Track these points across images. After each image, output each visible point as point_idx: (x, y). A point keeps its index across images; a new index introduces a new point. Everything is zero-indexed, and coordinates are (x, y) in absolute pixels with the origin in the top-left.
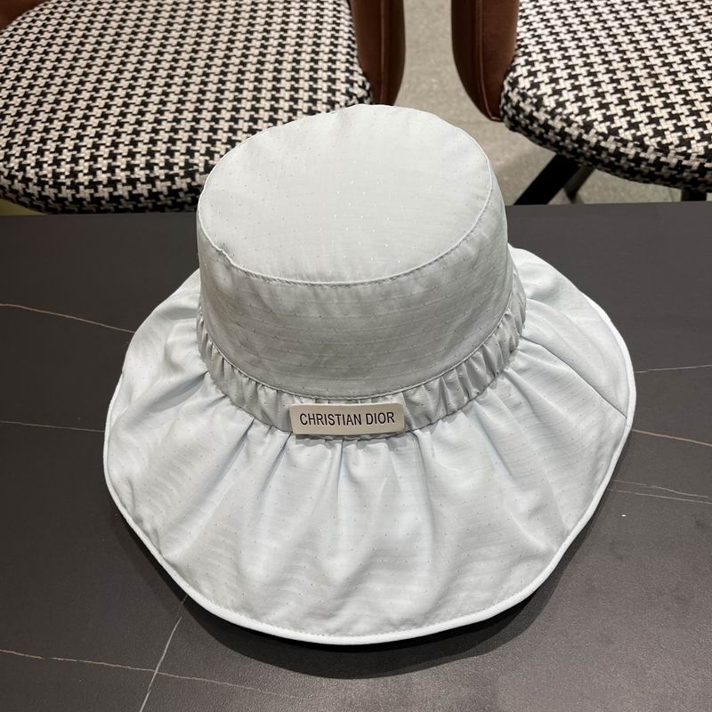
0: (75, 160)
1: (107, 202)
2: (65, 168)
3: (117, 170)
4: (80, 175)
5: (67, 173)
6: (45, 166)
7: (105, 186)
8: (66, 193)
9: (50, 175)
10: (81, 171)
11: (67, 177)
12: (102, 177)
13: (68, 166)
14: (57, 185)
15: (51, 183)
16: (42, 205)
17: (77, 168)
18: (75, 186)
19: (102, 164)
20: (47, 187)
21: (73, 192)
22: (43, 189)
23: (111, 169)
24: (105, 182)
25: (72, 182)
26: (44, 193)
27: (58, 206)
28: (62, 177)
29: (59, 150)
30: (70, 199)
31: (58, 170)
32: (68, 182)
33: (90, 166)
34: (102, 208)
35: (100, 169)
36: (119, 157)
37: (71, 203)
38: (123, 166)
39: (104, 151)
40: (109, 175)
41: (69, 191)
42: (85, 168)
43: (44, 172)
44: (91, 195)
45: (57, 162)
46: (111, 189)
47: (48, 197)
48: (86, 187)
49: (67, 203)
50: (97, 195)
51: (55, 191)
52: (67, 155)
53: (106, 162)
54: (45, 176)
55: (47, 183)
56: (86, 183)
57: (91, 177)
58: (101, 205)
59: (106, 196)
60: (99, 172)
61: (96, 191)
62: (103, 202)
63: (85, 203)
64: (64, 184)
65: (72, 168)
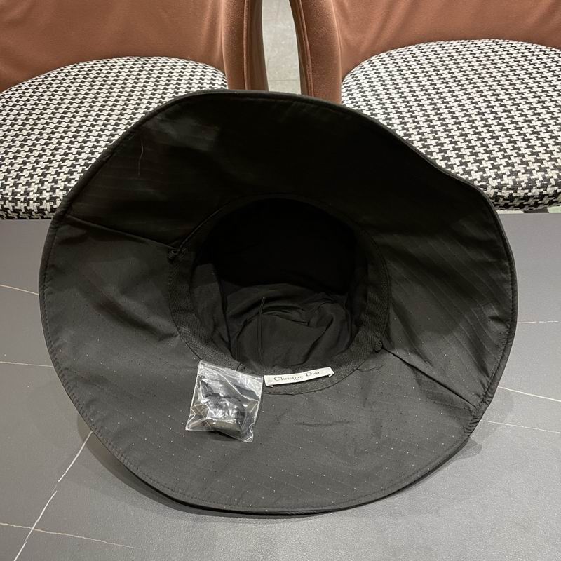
0: (28, 184)
1: (50, 212)
2: (21, 189)
3: (57, 191)
4: (31, 193)
5: (22, 192)
6: (7, 187)
7: (47, 201)
8: (21, 206)
9: (10, 194)
10: (32, 191)
11: (21, 195)
12: (46, 195)
13: (24, 188)
14: (15, 201)
15: (10, 199)
16: (4, 215)
17: (29, 189)
18: (27, 201)
19: (47, 186)
20: (7, 201)
21: (26, 205)
22: (5, 204)
23: (53, 190)
24: (48, 199)
25: (25, 199)
26: (5, 206)
27: (15, 215)
28: (19, 195)
29: (18, 177)
30: (23, 210)
31: (16, 191)
32: (22, 198)
33: (39, 188)
34: (45, 217)
35: (45, 189)
36: (59, 182)
37: (24, 213)
38: (62, 188)
39: (50, 178)
40: (51, 193)
41: (22, 204)
42: (35, 189)
43: (6, 192)
44: (38, 207)
45: (16, 185)
46: (52, 203)
47: (8, 209)
48: (35, 202)
49: (21, 213)
50: (41, 207)
51: (13, 204)
52: (23, 180)
53: (50, 185)
54: (7, 194)
55: (8, 199)
56: (35, 199)
57: (38, 195)
58: (45, 214)
59: (49, 208)
60: (44, 192)
61: (41, 204)
62: (46, 212)
63: (33, 213)
64: (19, 200)
65: (26, 189)
